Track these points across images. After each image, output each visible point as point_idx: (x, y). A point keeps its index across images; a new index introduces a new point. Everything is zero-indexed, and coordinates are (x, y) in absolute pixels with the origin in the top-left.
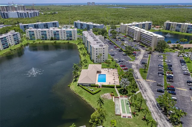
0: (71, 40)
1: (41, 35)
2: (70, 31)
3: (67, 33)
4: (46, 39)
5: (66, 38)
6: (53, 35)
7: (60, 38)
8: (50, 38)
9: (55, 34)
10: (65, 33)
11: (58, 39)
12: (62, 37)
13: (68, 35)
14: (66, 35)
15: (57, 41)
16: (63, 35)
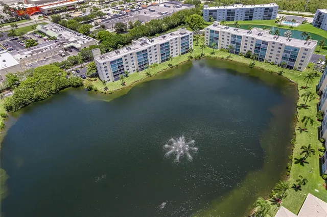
0: (290, 67)
1: (230, 42)
2: (296, 49)
3: (285, 51)
4: (237, 53)
5: (279, 61)
6: (253, 48)
7: (267, 58)
8: (246, 52)
9: (258, 48)
10: (282, 51)
11: (261, 59)
12: (271, 57)
13: (286, 55)
14: (282, 54)
15: (258, 64)
16: (275, 53)
